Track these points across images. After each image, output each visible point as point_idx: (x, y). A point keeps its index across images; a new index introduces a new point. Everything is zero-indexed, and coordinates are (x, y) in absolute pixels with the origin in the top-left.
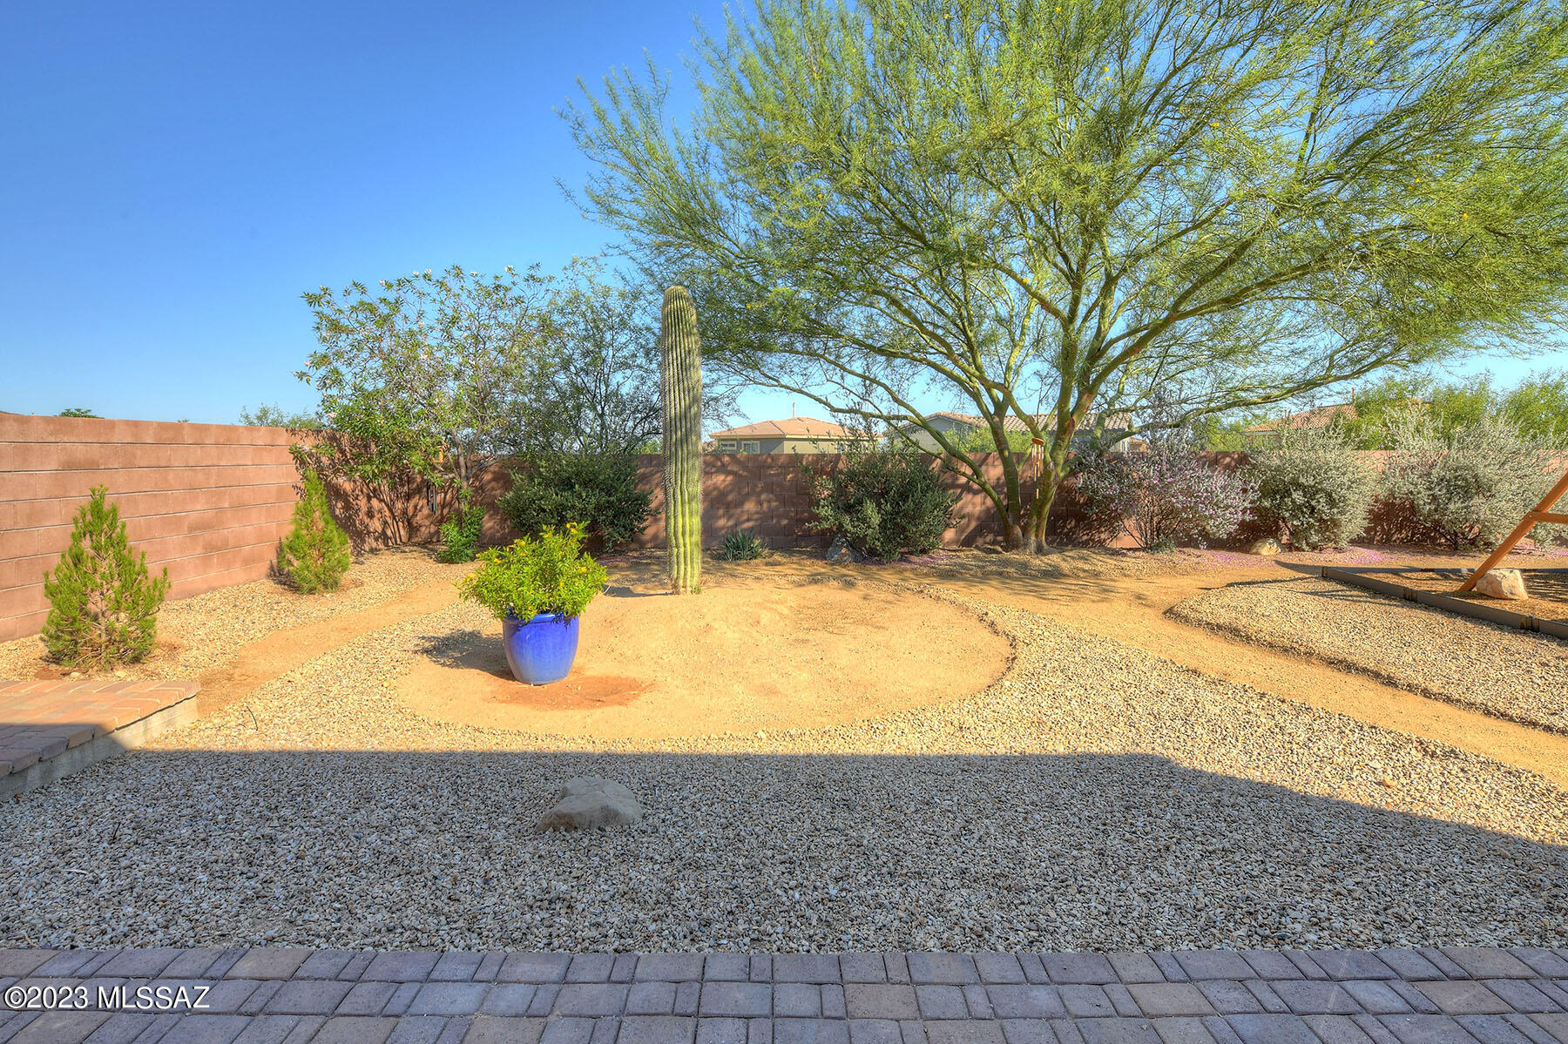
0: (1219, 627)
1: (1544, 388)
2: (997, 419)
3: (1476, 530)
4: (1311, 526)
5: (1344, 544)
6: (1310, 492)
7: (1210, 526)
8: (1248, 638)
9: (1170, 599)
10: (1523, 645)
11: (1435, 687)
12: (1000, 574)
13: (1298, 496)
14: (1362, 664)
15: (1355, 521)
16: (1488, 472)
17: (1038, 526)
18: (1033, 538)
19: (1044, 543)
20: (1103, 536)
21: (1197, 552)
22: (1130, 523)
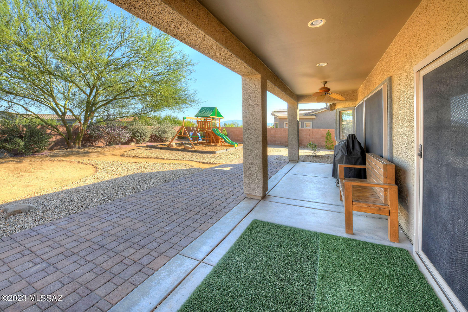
0: (133, 156)
1: (169, 116)
2: (63, 117)
3: (165, 138)
4: (140, 139)
5: (146, 142)
6: (140, 133)
7: (122, 140)
8: (140, 157)
9: (120, 154)
10: (177, 152)
11: (170, 158)
12: (72, 154)
13: (138, 134)
14: (159, 157)
15: (148, 138)
16: (166, 129)
17: (79, 143)
18: (77, 145)
19: (80, 146)
20: (93, 144)
21: (119, 146)
22: (102, 140)
